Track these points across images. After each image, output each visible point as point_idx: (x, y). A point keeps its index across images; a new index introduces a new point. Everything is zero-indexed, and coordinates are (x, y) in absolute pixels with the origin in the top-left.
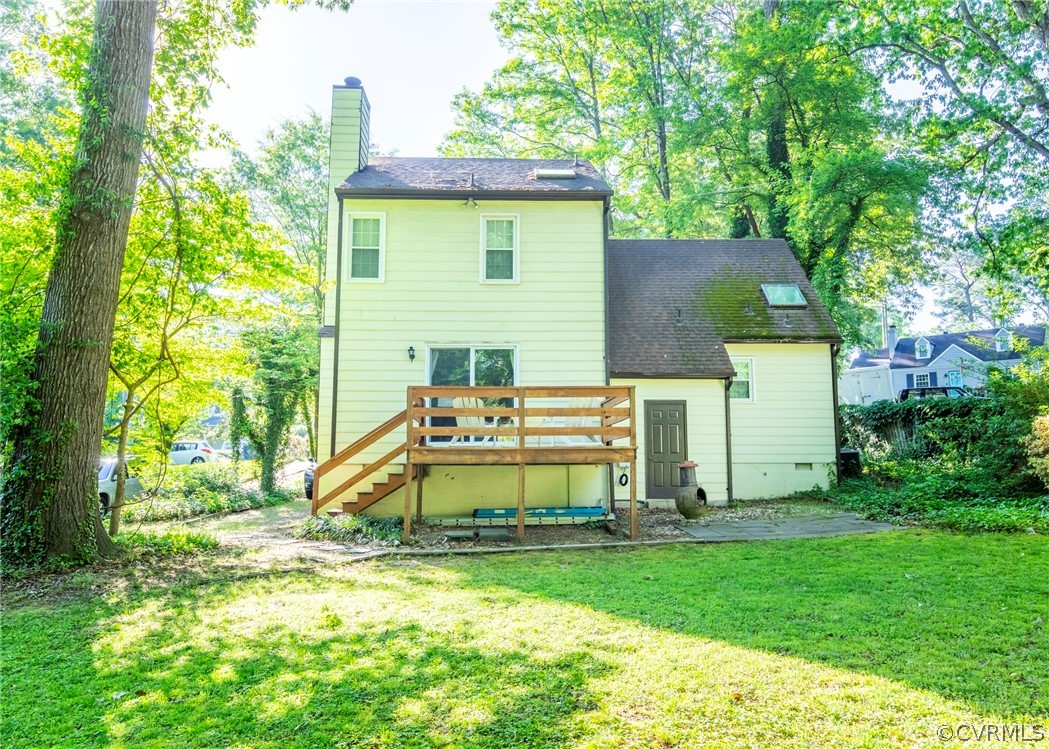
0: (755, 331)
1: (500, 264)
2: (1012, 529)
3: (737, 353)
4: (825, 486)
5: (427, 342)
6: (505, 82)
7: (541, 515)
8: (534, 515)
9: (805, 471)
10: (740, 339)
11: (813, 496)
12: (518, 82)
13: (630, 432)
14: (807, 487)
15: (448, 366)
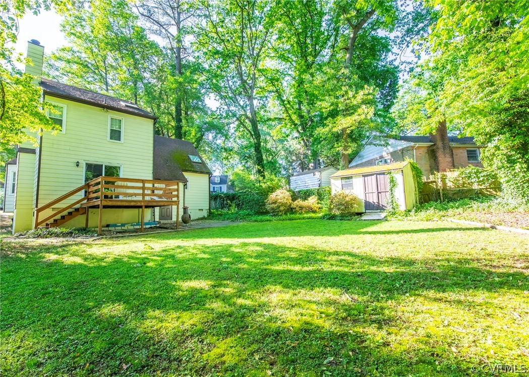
0: (190, 169)
1: (116, 135)
2: (270, 221)
3: (186, 175)
4: (206, 216)
5: (84, 160)
6: (62, 54)
7: (134, 225)
8: (132, 225)
9: (201, 212)
10: (186, 171)
11: (203, 218)
12: (69, 56)
13: (178, 196)
14: (201, 216)
15: (94, 170)
